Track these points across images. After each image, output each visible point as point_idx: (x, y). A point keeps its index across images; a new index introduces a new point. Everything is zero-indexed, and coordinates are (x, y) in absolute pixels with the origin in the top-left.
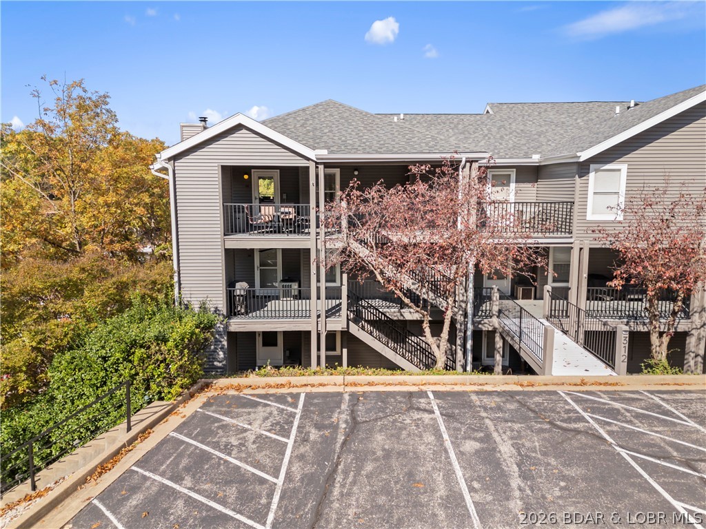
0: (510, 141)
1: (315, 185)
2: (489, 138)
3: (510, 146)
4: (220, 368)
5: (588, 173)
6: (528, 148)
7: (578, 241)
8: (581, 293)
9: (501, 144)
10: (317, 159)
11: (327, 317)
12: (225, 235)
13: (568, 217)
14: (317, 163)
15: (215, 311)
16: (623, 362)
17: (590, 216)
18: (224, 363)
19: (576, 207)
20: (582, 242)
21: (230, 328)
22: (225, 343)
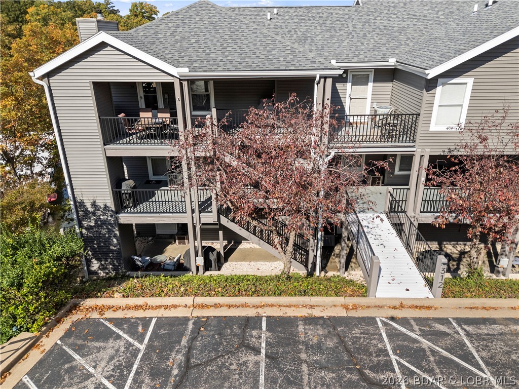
0: (372, 40)
1: (180, 100)
2: (353, 37)
3: (371, 46)
4: (115, 251)
5: (436, 87)
6: (387, 49)
7: (420, 150)
8: (418, 193)
9: (362, 44)
10: (180, 76)
11: (200, 212)
12: (105, 145)
13: (413, 126)
14: (180, 80)
15: (105, 208)
16: (439, 287)
17: (433, 128)
18: (118, 247)
19: (421, 118)
20: (423, 151)
21: (119, 220)
22: (117, 233)
